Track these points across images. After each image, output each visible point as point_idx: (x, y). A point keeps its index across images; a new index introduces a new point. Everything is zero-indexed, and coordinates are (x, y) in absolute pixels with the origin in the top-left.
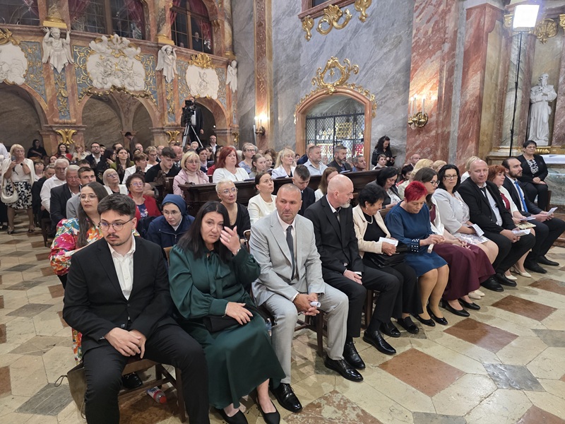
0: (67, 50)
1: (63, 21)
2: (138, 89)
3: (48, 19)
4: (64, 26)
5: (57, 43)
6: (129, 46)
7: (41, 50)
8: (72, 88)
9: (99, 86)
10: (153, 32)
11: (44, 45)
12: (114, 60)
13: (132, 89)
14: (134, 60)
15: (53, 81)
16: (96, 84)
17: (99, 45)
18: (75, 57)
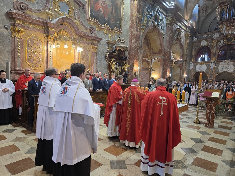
2: (231, 71)
3: (212, 59)
4: (215, 60)
5: (213, 64)
6: (230, 62)
7: (210, 65)
8: (214, 72)
9: (221, 71)
12: (225, 66)
13: (229, 72)
14: (231, 65)
15: (210, 71)
16: (219, 71)
17: (222, 63)
18: (216, 66)
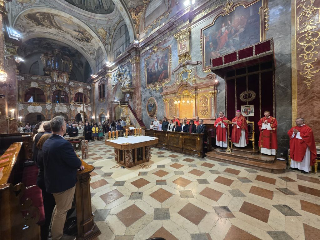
0: (51, 106)
1: (51, 101)
3: (47, 101)
4: (51, 102)
5: (49, 105)
6: (64, 105)
7: (45, 107)
8: (51, 113)
10: (70, 102)
11: (46, 106)
12: (60, 107)
13: (64, 112)
14: (65, 107)
15: (47, 112)
16: (56, 112)
17: (57, 105)
